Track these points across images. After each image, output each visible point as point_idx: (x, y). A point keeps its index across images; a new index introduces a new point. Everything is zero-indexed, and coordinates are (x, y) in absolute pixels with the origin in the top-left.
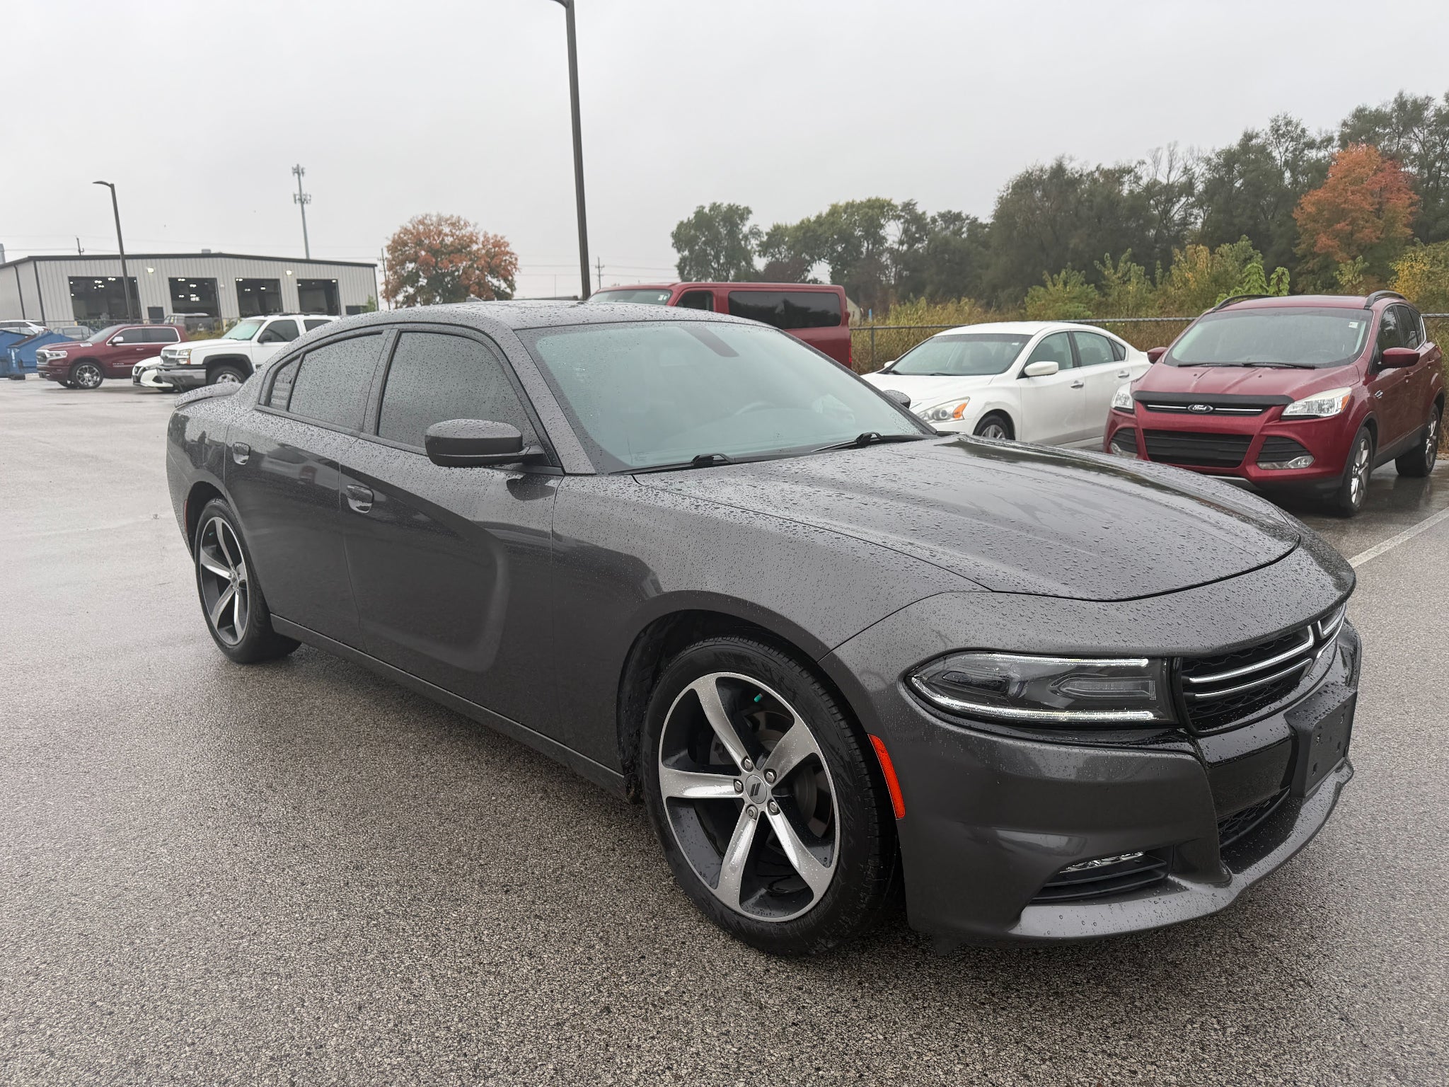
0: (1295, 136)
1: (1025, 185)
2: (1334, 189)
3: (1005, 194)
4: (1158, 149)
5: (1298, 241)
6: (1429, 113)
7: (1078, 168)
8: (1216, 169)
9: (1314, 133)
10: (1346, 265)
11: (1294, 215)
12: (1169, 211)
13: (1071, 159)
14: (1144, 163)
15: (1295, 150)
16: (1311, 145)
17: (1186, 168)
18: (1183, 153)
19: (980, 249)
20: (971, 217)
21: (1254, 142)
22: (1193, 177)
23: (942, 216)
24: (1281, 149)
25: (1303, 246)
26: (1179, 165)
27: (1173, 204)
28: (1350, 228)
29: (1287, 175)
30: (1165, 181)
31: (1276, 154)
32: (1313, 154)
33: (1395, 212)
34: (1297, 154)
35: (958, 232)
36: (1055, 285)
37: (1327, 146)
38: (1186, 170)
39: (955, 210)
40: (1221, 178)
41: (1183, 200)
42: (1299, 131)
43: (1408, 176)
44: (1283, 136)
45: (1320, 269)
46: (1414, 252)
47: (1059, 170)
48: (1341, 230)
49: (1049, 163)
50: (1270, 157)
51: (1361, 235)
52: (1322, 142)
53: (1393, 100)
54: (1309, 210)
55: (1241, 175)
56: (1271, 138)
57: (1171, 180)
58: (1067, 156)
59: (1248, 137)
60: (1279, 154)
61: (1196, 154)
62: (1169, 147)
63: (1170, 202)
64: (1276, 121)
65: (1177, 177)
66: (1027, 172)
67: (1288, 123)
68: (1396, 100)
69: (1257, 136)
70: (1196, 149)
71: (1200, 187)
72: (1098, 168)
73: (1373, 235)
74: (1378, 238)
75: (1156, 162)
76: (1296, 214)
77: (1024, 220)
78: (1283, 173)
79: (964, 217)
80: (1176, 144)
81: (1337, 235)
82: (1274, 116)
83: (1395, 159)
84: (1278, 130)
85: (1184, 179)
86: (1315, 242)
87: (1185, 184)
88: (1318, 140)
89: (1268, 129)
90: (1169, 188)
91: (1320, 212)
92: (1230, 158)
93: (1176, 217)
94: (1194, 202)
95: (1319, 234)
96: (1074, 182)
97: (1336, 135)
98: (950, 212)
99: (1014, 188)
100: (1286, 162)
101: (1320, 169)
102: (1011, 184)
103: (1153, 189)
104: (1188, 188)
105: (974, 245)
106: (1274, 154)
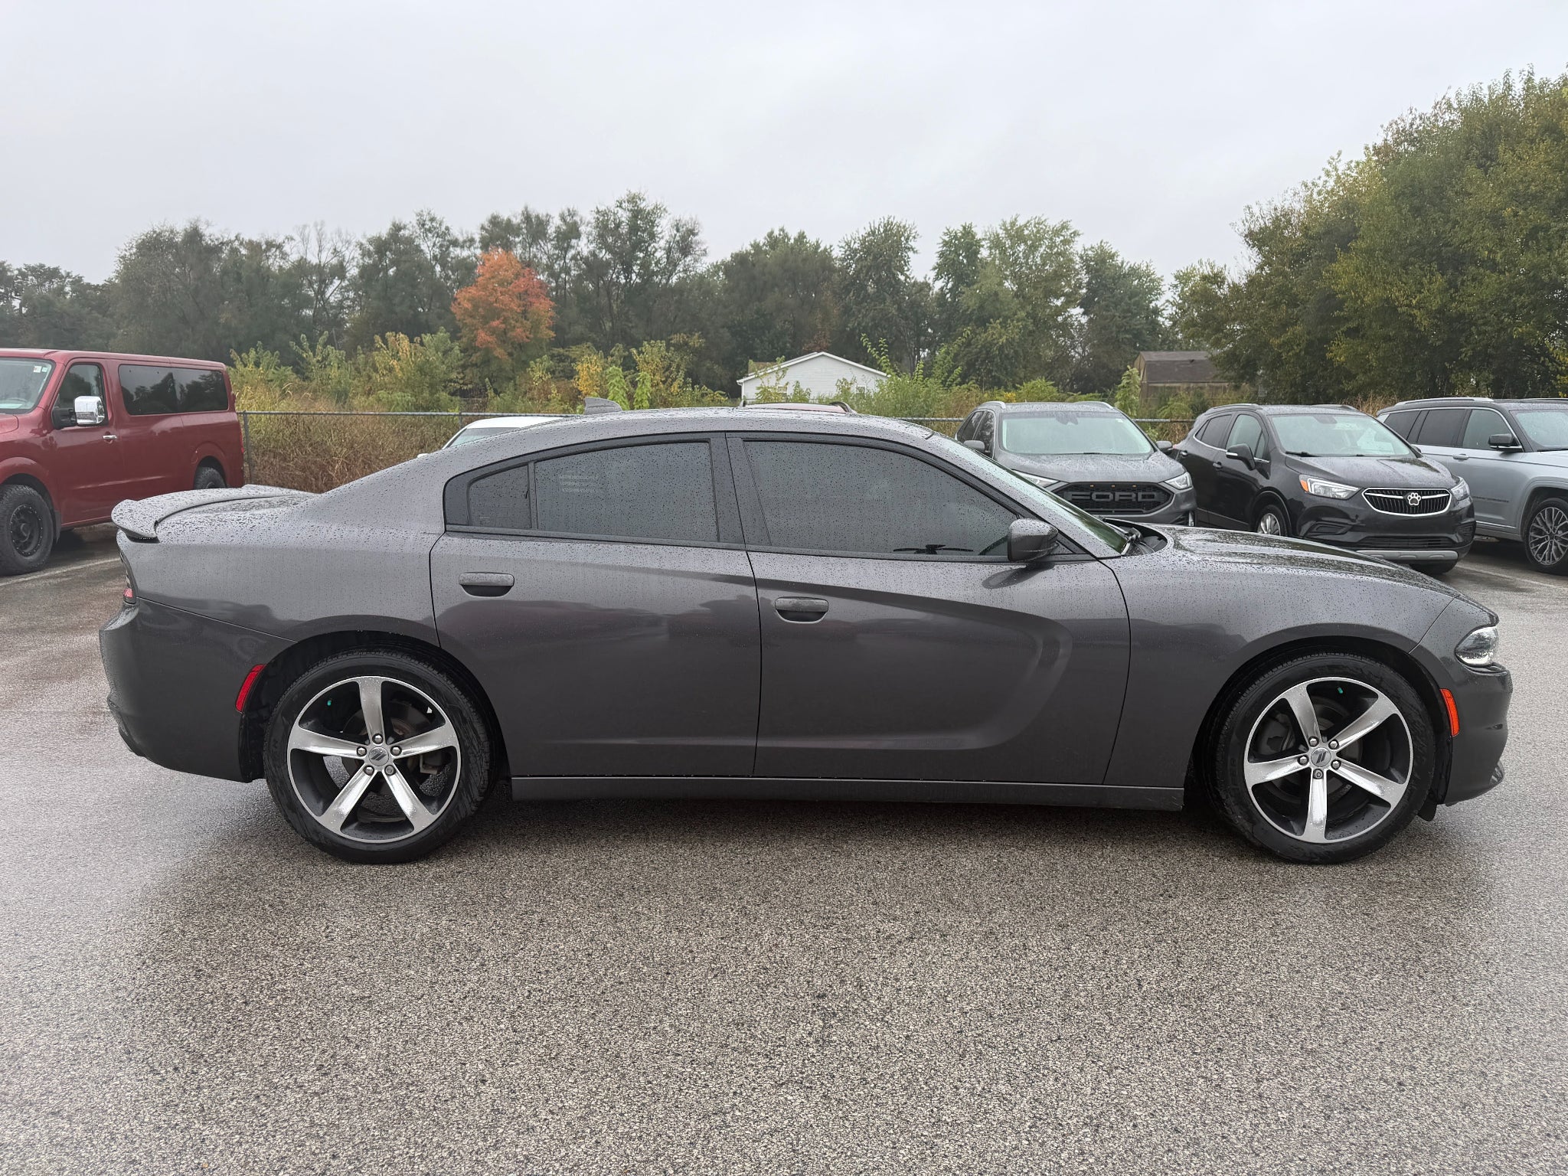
0: (440, 233)
1: (153, 247)
2: (485, 288)
3: (128, 254)
4: (305, 226)
5: (459, 335)
6: (551, 230)
7: (218, 235)
8: (365, 253)
9: (456, 233)
10: (536, 363)
11: (453, 310)
12: (323, 293)
13: (208, 224)
14: (292, 239)
15: (441, 246)
16: (455, 243)
17: (335, 250)
18: (331, 234)
19: (95, 314)
20: (74, 275)
21: (402, 232)
22: (344, 260)
23: (33, 270)
24: (429, 243)
25: (464, 340)
26: (328, 246)
27: (327, 286)
28: (503, 326)
29: (438, 268)
30: (314, 261)
31: (424, 247)
32: (456, 252)
33: (539, 315)
34: (445, 253)
35: (60, 291)
36: (245, 366)
37: (469, 248)
38: (335, 252)
39: (50, 264)
40: (375, 265)
41: (337, 282)
42: (443, 229)
43: (540, 282)
44: (430, 230)
45: (482, 363)
46: (589, 355)
47: (194, 236)
48: (497, 327)
49: (180, 226)
50: (418, 249)
51: (514, 334)
52: (465, 242)
53: (520, 212)
54: (466, 306)
55: (393, 263)
56: (418, 231)
57: (323, 261)
58: (203, 219)
59: (397, 228)
60: (428, 247)
61: (344, 237)
62: (316, 225)
63: (324, 283)
64: (420, 215)
65: (327, 258)
66: (155, 232)
67: (432, 220)
68: (523, 214)
69: (405, 227)
70: (343, 231)
71: (353, 271)
72: (237, 238)
73: (524, 335)
74: (528, 338)
75: (305, 240)
76: (454, 308)
77: (160, 286)
78: (434, 267)
79: (64, 274)
80: (323, 223)
81: (493, 332)
82: (419, 211)
83: (529, 264)
84: (423, 225)
85: (335, 261)
86: (475, 337)
87: (335, 266)
88: (461, 239)
89: (414, 223)
90: (319, 269)
91: (476, 307)
92: (381, 246)
93: (332, 299)
94: (348, 285)
95: (478, 329)
96: (215, 250)
97: (477, 238)
98: (42, 266)
99: (139, 247)
100: (435, 257)
101: (466, 268)
102: (134, 243)
103: (302, 267)
104: (340, 271)
105: (87, 310)
106: (422, 247)
